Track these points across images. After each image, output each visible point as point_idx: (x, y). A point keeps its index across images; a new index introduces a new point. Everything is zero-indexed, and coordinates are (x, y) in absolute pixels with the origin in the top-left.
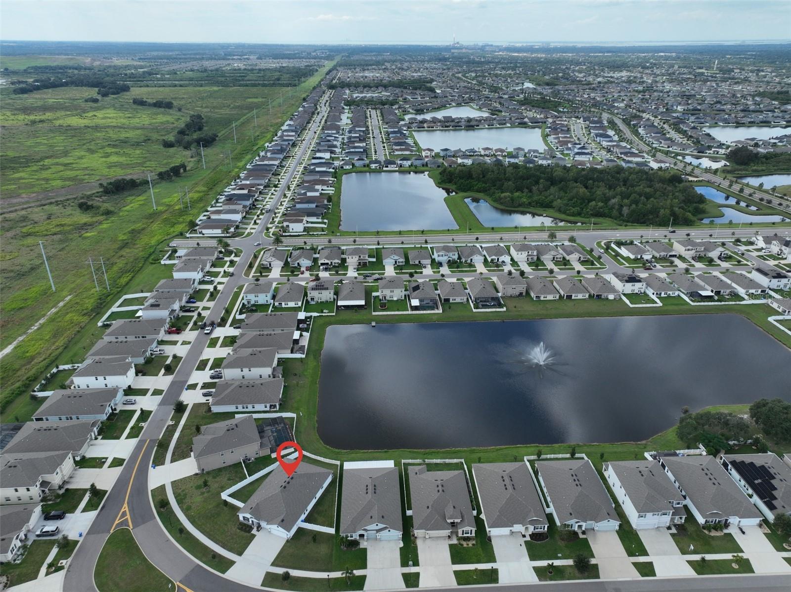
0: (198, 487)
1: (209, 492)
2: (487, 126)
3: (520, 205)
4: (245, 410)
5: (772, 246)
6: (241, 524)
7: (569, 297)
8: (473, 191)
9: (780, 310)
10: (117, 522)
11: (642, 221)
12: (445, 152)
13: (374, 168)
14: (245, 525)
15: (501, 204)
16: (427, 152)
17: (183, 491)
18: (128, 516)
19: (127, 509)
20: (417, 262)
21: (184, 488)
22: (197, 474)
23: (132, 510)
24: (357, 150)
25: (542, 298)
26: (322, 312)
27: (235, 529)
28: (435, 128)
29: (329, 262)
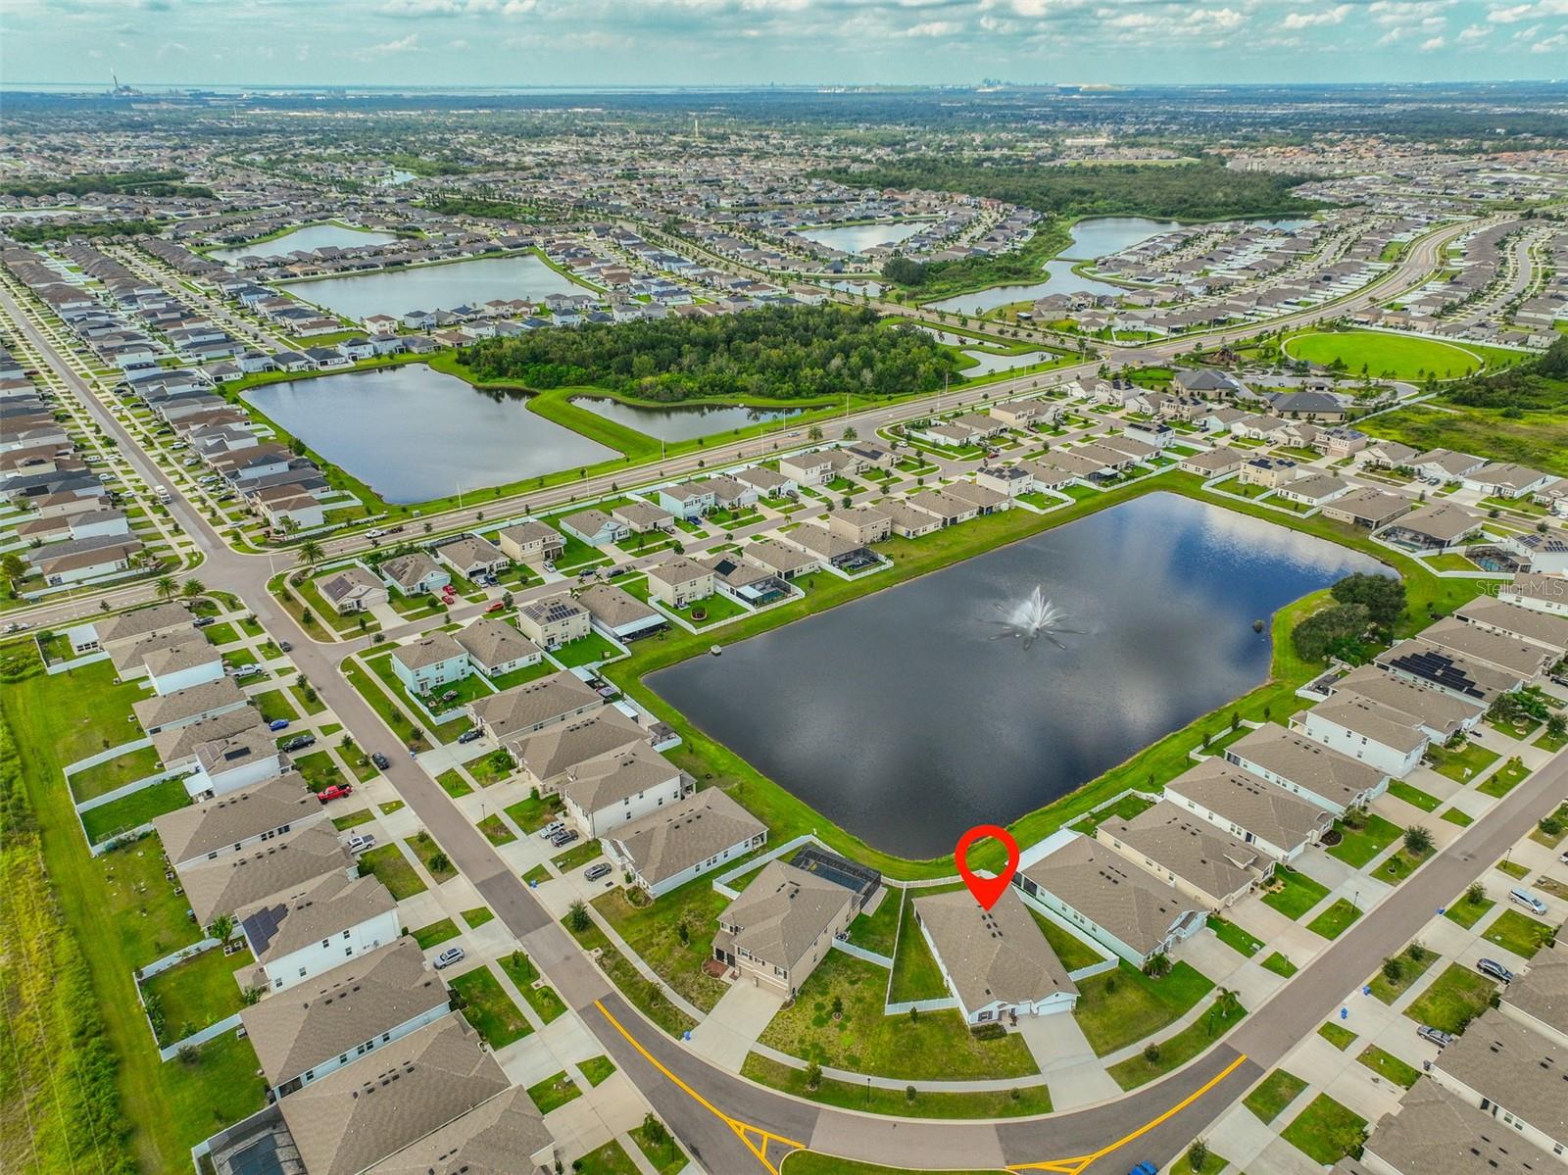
0: (820, 1022)
1: (848, 1019)
2: (427, 261)
3: (687, 395)
4: (714, 866)
5: (1097, 393)
6: (976, 1031)
7: (954, 520)
8: (568, 384)
9: (1201, 473)
10: (762, 1155)
11: (898, 387)
12: (420, 320)
13: (295, 369)
14: (987, 1028)
15: (651, 398)
16: (382, 322)
17: (802, 1041)
18: (766, 1135)
19: (743, 1126)
20: (651, 527)
21: (796, 1037)
22: (786, 1005)
23: (756, 1121)
24: (208, 338)
25: (921, 534)
26: (604, 658)
27: (975, 1046)
28: (320, 275)
29: (485, 565)
